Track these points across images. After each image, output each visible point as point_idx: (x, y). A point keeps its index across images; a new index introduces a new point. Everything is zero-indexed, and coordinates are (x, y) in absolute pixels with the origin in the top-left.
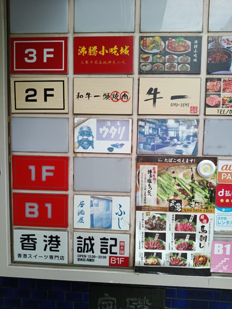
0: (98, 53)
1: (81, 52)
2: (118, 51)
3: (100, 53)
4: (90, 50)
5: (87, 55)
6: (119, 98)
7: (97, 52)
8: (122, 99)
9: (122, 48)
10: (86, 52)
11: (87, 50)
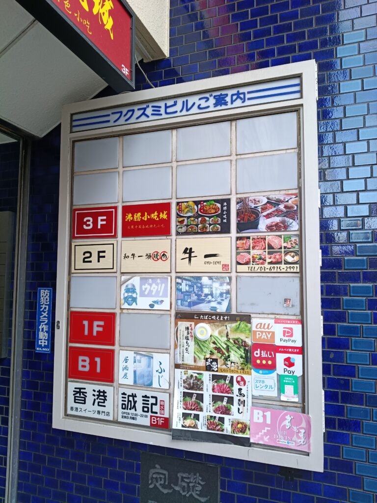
0: (141, 219)
1: (128, 218)
2: (158, 216)
3: (143, 218)
4: (135, 216)
5: (132, 221)
6: (159, 257)
7: (140, 217)
8: (161, 258)
9: (161, 213)
10: (132, 219)
11: (133, 216)
